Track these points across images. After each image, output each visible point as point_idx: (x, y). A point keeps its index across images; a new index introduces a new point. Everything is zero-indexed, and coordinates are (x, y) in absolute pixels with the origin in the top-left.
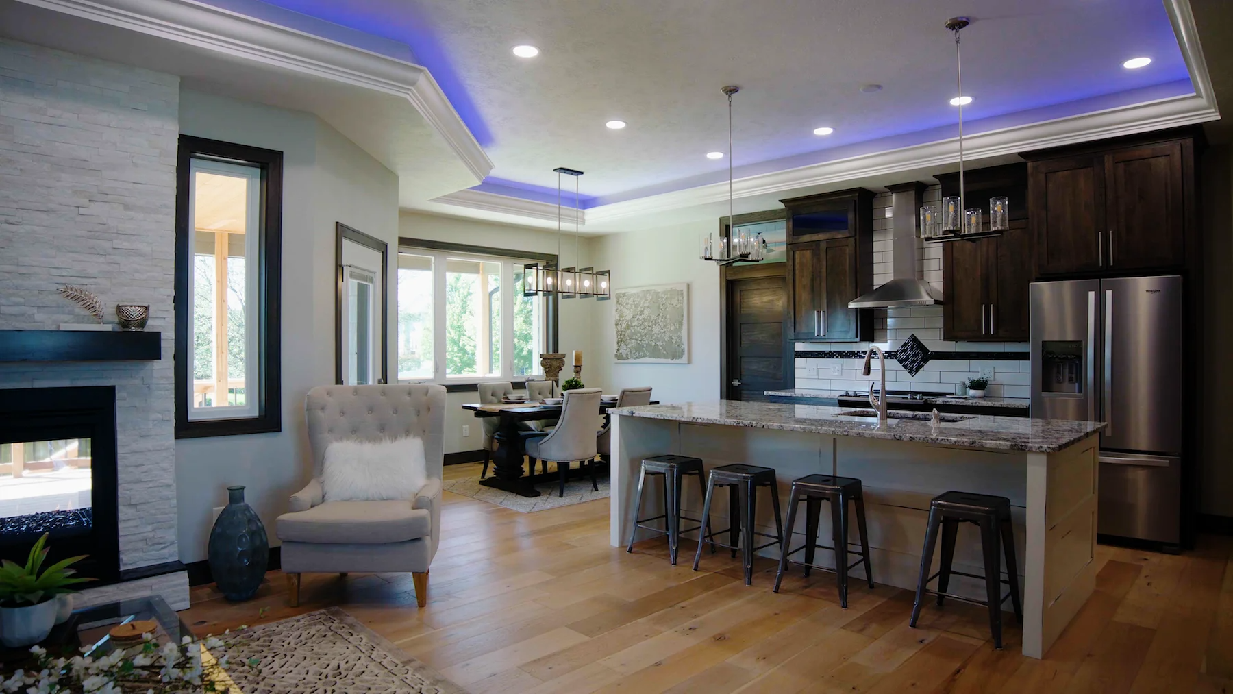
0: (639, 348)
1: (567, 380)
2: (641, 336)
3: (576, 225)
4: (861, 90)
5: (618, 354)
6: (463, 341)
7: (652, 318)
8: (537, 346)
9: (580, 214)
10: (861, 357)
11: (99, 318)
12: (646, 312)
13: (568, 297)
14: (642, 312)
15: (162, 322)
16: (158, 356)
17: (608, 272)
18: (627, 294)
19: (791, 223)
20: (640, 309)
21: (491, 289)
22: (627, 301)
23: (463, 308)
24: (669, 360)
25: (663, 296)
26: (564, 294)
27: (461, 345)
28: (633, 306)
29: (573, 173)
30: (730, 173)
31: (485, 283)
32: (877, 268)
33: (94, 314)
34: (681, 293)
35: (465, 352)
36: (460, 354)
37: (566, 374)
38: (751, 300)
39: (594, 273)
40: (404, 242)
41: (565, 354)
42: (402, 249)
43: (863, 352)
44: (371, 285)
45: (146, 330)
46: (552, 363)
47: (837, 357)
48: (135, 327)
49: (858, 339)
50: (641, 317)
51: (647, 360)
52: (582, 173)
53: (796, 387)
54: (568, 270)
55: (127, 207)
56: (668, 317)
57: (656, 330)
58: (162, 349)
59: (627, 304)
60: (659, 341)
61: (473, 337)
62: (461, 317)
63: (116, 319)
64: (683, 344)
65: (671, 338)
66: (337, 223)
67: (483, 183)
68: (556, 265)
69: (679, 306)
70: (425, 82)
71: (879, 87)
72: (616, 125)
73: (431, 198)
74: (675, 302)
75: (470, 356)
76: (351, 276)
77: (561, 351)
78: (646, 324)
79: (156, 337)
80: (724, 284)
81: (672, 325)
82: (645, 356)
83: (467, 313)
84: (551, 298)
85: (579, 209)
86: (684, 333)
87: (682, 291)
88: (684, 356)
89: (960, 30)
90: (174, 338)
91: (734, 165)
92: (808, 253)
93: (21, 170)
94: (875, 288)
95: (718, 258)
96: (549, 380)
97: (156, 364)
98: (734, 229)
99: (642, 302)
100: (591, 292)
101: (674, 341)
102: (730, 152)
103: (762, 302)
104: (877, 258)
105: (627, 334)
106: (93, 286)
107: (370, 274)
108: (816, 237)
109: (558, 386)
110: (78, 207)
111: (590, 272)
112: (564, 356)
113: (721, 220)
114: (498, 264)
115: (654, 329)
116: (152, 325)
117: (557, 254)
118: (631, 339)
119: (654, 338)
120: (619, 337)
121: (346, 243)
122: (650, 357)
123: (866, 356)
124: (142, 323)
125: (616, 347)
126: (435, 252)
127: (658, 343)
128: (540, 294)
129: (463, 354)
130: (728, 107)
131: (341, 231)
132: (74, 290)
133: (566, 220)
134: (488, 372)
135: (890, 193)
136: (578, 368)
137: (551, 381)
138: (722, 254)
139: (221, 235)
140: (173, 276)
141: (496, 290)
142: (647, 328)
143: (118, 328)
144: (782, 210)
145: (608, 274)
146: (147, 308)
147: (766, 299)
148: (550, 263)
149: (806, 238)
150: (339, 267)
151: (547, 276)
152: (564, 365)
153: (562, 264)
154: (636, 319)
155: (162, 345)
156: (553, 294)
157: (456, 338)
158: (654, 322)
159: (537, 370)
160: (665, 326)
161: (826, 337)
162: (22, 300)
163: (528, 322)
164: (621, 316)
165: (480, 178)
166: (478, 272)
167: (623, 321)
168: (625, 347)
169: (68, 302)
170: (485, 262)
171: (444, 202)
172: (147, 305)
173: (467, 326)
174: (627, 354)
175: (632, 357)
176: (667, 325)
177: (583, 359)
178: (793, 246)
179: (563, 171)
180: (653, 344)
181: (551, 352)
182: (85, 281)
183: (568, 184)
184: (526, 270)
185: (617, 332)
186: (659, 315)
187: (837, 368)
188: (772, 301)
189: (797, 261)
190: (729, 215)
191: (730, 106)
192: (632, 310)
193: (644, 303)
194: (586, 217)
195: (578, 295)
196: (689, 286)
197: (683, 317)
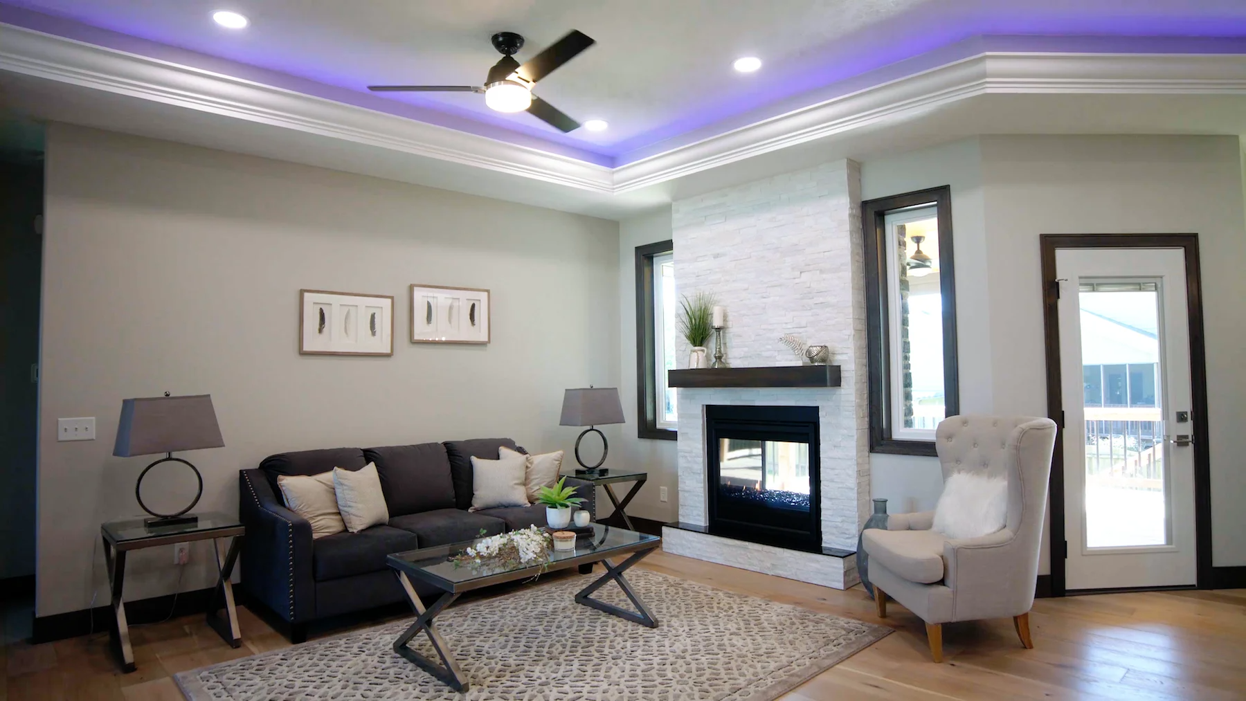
44: (1154, 293)
45: (833, 364)
48: (819, 362)
90: (854, 369)
106: (805, 334)
110: (795, 278)
121: (1067, 253)
131: (1051, 242)
132: (788, 338)
140: (852, 320)
150: (1051, 283)
172: (826, 346)
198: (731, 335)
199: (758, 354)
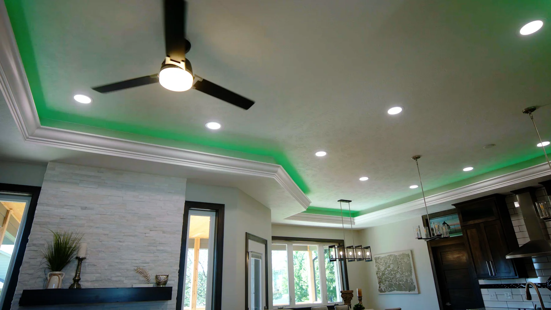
0: (390, 286)
1: (355, 305)
2: (391, 279)
3: (351, 225)
4: (484, 148)
5: (380, 289)
6: (301, 283)
7: (395, 270)
8: (338, 285)
9: (352, 220)
10: (522, 287)
11: (148, 281)
12: (392, 266)
13: (351, 261)
14: (389, 267)
15: (173, 283)
16: (170, 299)
17: (369, 247)
18: (380, 257)
19: (461, 215)
20: (388, 265)
21: (314, 257)
22: (381, 261)
23: (300, 267)
24: (408, 292)
25: (399, 257)
26: (349, 259)
27: (300, 286)
28: (384, 263)
29: (347, 202)
30: (423, 194)
31: (311, 255)
32: (518, 235)
33: (147, 279)
34: (408, 255)
35: (303, 289)
36: (300, 290)
37: (355, 301)
38: (447, 257)
39: (363, 248)
40: (274, 238)
41: (353, 291)
42: (274, 242)
43: (523, 284)
44: (260, 260)
45: (167, 286)
46: (347, 295)
47: (507, 288)
48: (162, 285)
49: (517, 277)
50: (389, 269)
51: (395, 292)
52: (351, 201)
53: (485, 306)
54: (350, 247)
55: (164, 232)
56: (403, 268)
57: (398, 276)
58: (172, 295)
59: (381, 262)
60: (401, 281)
61: (306, 281)
62: (300, 271)
63: (155, 282)
64: (414, 283)
65: (407, 280)
66: (246, 233)
67: (307, 209)
68: (344, 245)
69: (408, 262)
70: (281, 171)
71: (493, 145)
72: (364, 179)
73: (285, 218)
74: (406, 260)
75: (305, 291)
76: (252, 257)
77: (350, 289)
78: (392, 272)
79: (170, 289)
80: (430, 249)
81: (406, 272)
82: (394, 290)
83: (303, 269)
84: (343, 262)
85: (351, 218)
86: (413, 277)
87: (408, 254)
88: (415, 290)
89: (532, 113)
90: (177, 289)
91: (424, 190)
92: (474, 230)
93: (127, 220)
94: (520, 246)
95: (425, 238)
96: (346, 305)
97: (169, 302)
98: (430, 221)
99: (389, 261)
100: (362, 258)
101: (409, 281)
102: (421, 185)
103: (454, 258)
104: (516, 229)
105: (383, 279)
106: (147, 267)
107: (260, 255)
108: (477, 221)
109: (351, 308)
110: (146, 233)
111: (361, 248)
112: (352, 291)
113: (423, 217)
114: (316, 246)
115: (397, 275)
116: (169, 284)
117: (343, 239)
118: (385, 281)
119: (398, 280)
120: (379, 280)
121: (250, 242)
122: (397, 290)
123: (526, 286)
124: (165, 283)
125: (378, 286)
126: (287, 242)
127: (400, 283)
128: (337, 260)
129: (301, 290)
130: (417, 165)
131: (248, 236)
132: (140, 269)
133: (346, 223)
134: (315, 300)
135: (515, 195)
136: (360, 298)
137: (347, 305)
138: (427, 235)
139: (197, 240)
140: (179, 261)
141: (316, 258)
142: (393, 274)
143: (155, 286)
144: (454, 209)
145: (369, 248)
146: (168, 276)
147: (456, 256)
148: (341, 244)
149: (471, 222)
150: (247, 252)
151: (340, 251)
152: (353, 296)
153: (347, 244)
154: (387, 270)
155: (172, 293)
156: (343, 260)
157: (298, 282)
158: (396, 271)
159: (339, 299)
160: (402, 274)
161: (497, 276)
162: (120, 274)
163: (332, 273)
164: (379, 269)
165: (305, 207)
166: (307, 250)
167: (380, 271)
168: (383, 285)
169: (137, 274)
170: (309, 245)
171: (290, 219)
172: (168, 275)
173: (302, 276)
174: (385, 289)
175: (387, 291)
176: (403, 273)
177: (362, 293)
178: (464, 227)
179: (342, 201)
180: (398, 283)
181: (345, 290)
182: (145, 265)
183: (345, 206)
184: (330, 248)
185: (378, 277)
186: (398, 267)
187: (509, 294)
188: (459, 257)
189: (469, 234)
190: (426, 214)
191: (417, 164)
192: (384, 266)
193: (390, 262)
194: (355, 221)
195: (356, 260)
196: (412, 252)
197: (411, 268)
198: (86, 264)
199: (110, 279)
